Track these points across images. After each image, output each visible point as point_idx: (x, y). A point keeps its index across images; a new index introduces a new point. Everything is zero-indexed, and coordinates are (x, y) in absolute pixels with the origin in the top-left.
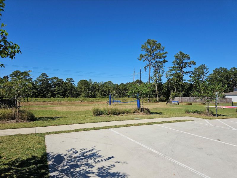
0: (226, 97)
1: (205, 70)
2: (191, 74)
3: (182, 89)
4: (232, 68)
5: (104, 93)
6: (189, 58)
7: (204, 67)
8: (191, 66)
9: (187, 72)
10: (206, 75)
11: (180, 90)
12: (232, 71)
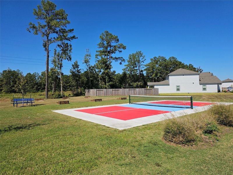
0: (155, 87)
1: (141, 58)
2: (121, 61)
3: (109, 79)
4: (170, 58)
5: (38, 86)
6: (118, 40)
7: (140, 54)
8: (121, 51)
9: (116, 58)
10: (142, 63)
11: (106, 80)
12: (170, 61)
